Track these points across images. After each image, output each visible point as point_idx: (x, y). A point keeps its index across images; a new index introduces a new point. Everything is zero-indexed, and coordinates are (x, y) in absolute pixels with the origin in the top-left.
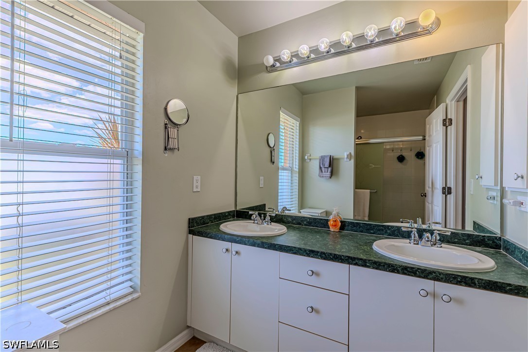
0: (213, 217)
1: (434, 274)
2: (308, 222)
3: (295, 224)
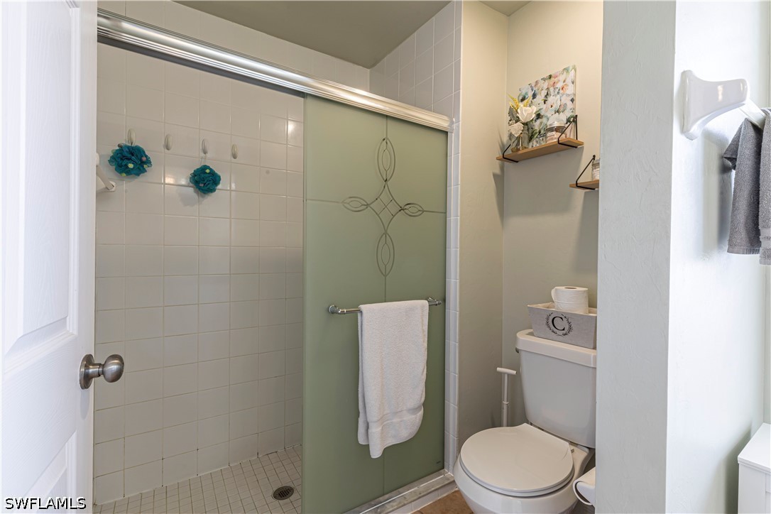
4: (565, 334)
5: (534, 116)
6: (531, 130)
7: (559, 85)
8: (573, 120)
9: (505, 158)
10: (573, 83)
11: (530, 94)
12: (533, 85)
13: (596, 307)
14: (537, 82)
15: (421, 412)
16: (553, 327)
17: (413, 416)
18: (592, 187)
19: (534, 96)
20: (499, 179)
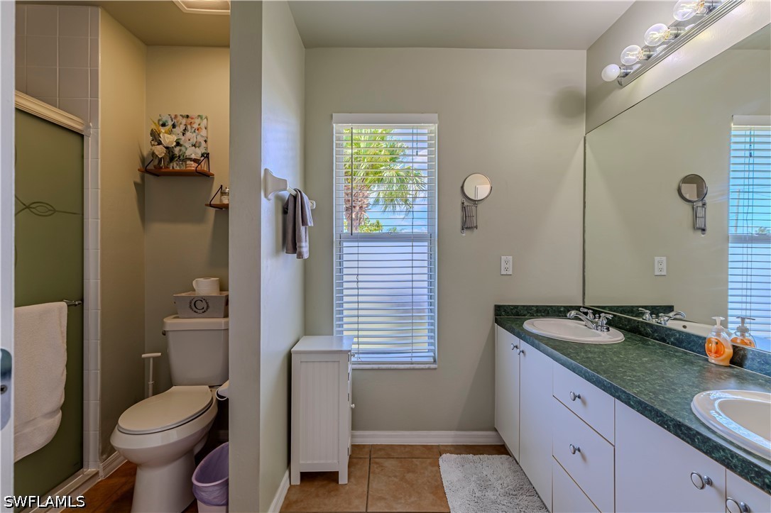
0: (535, 309)
1: (722, 453)
2: (676, 339)
3: (657, 340)
4: (205, 312)
5: (175, 144)
6: (171, 153)
7: (196, 126)
8: (206, 156)
9: (145, 170)
10: (206, 128)
11: (170, 123)
12: (173, 117)
13: (228, 290)
14: (176, 116)
15: (60, 414)
16: (195, 309)
17: (52, 419)
18: (223, 209)
19: (174, 126)
20: (140, 188)
